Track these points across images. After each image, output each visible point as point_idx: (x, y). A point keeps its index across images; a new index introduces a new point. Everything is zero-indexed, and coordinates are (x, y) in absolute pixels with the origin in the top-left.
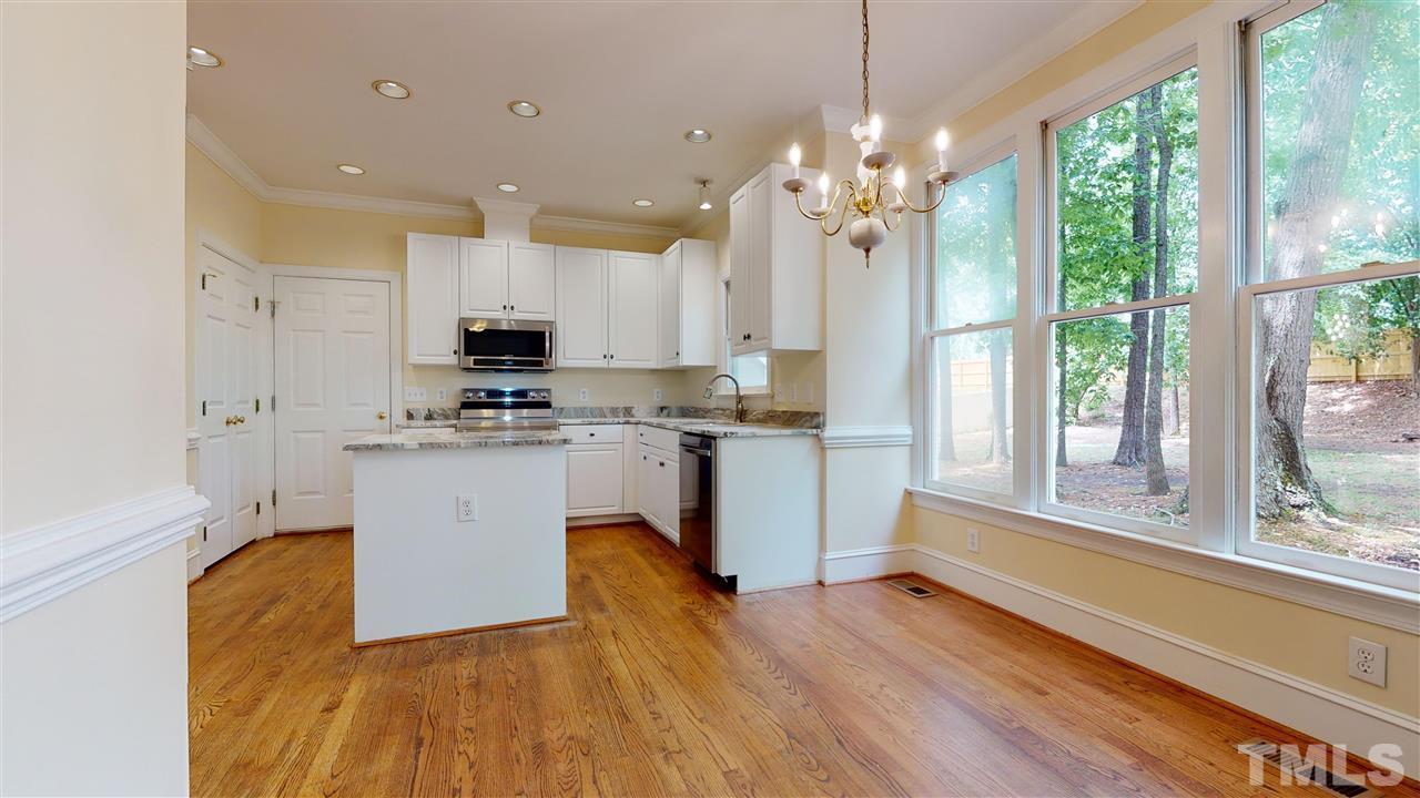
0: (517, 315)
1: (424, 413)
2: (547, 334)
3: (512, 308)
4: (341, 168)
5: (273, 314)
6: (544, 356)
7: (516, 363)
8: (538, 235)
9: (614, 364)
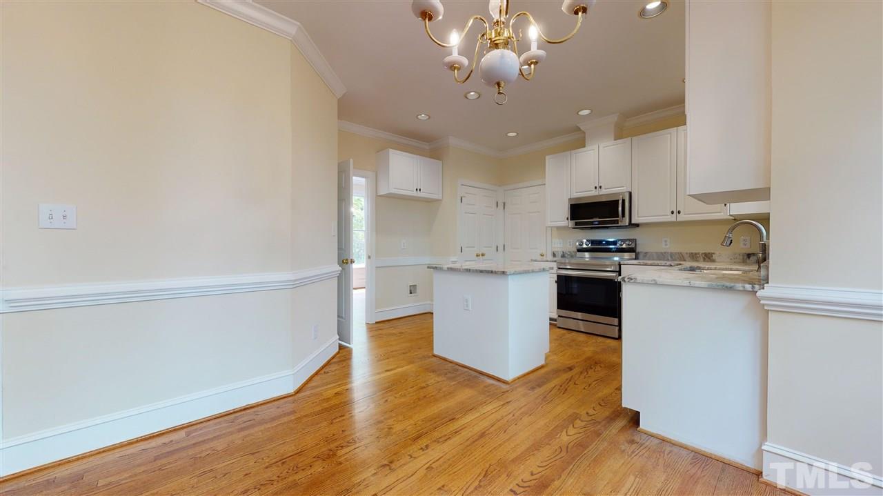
0: (603, 191)
1: (561, 254)
2: (620, 202)
3: (600, 187)
4: (508, 135)
5: (504, 208)
6: (618, 217)
7: (600, 223)
8: (621, 133)
9: (682, 218)
